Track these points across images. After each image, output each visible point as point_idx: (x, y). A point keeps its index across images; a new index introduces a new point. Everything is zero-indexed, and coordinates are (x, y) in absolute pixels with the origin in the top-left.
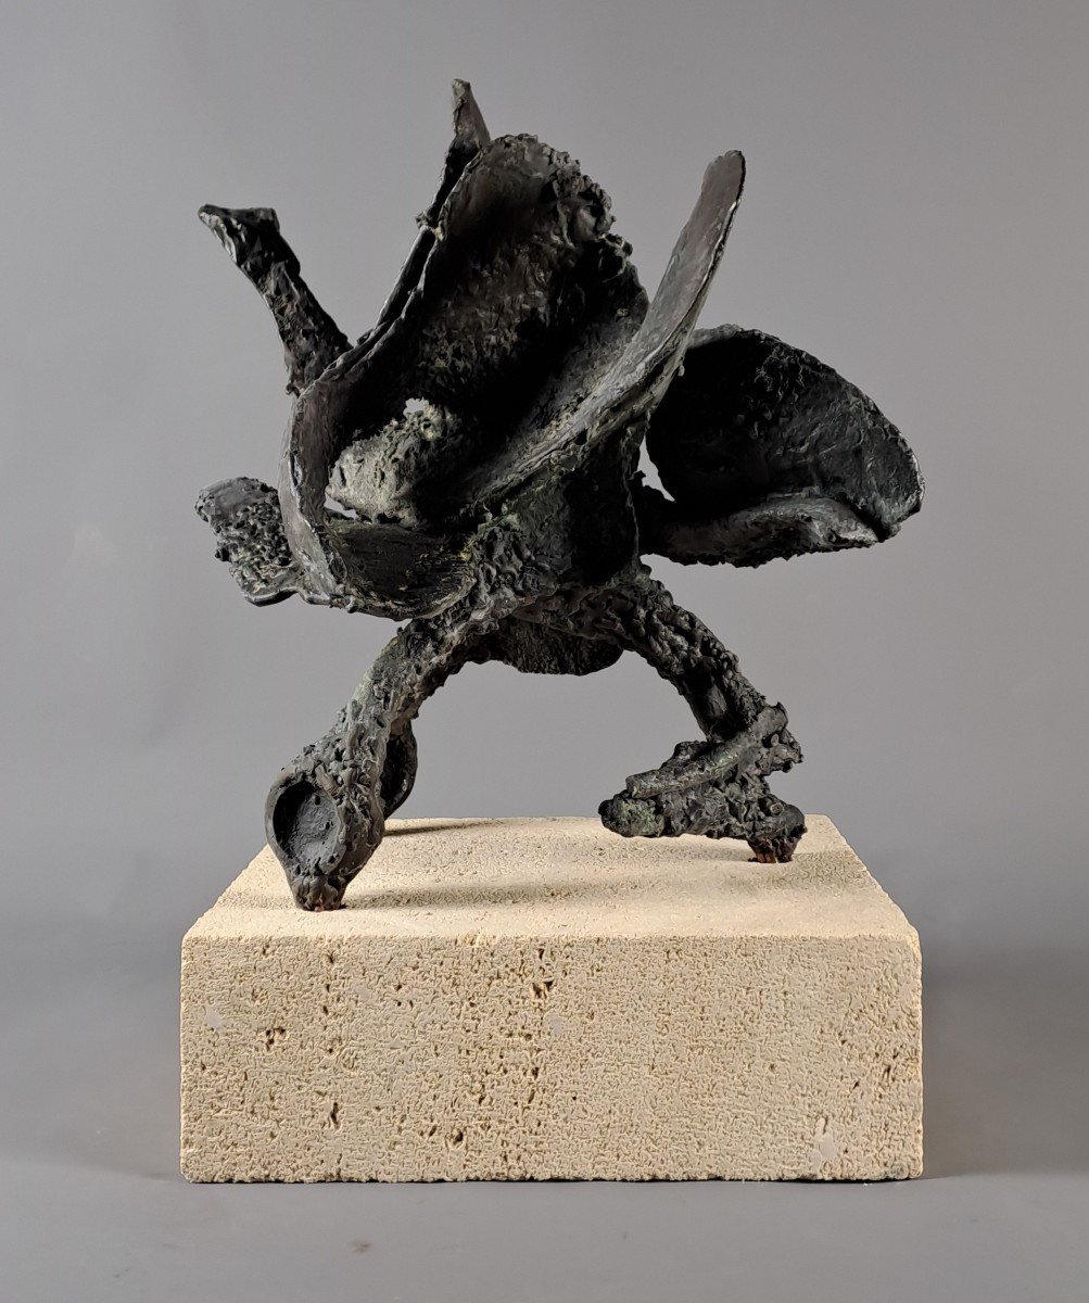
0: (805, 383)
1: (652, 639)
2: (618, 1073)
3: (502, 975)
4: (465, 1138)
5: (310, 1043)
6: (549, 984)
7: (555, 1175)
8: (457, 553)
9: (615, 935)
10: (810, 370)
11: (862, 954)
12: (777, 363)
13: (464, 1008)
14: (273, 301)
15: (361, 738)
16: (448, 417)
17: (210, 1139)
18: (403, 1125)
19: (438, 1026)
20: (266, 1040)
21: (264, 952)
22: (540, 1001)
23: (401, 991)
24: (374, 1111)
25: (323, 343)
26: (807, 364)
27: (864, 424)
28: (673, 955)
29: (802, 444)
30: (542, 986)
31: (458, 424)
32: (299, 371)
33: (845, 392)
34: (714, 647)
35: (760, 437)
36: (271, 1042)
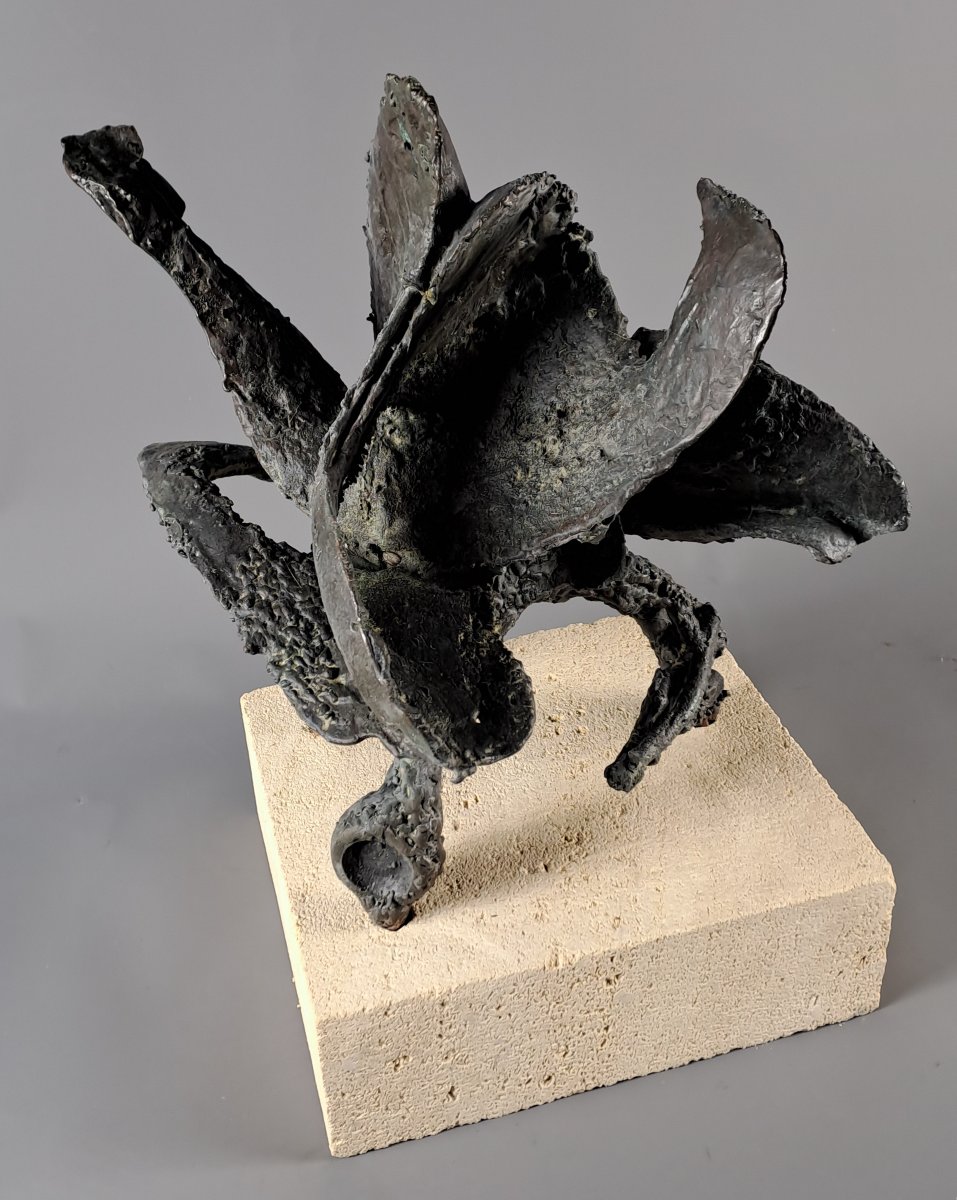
0: (807, 424)
1: (621, 598)
2: (670, 1012)
3: (582, 979)
4: (553, 1078)
5: (430, 1058)
6: (617, 976)
7: (620, 1079)
8: (491, 629)
9: (670, 933)
10: (810, 410)
11: (856, 898)
12: (777, 403)
13: (551, 1007)
14: (183, 279)
15: (423, 802)
16: (412, 417)
17: (354, 1133)
18: (507, 1084)
19: (531, 1022)
20: (393, 1066)
21: (386, 1013)
22: (611, 987)
23: (501, 1010)
24: (483, 1083)
25: (247, 322)
26: (806, 403)
27: (863, 464)
28: (715, 934)
29: (799, 477)
30: (612, 978)
31: (423, 426)
32: (231, 362)
33: (846, 434)
34: (670, 589)
35: (757, 469)
36: (397, 1065)
